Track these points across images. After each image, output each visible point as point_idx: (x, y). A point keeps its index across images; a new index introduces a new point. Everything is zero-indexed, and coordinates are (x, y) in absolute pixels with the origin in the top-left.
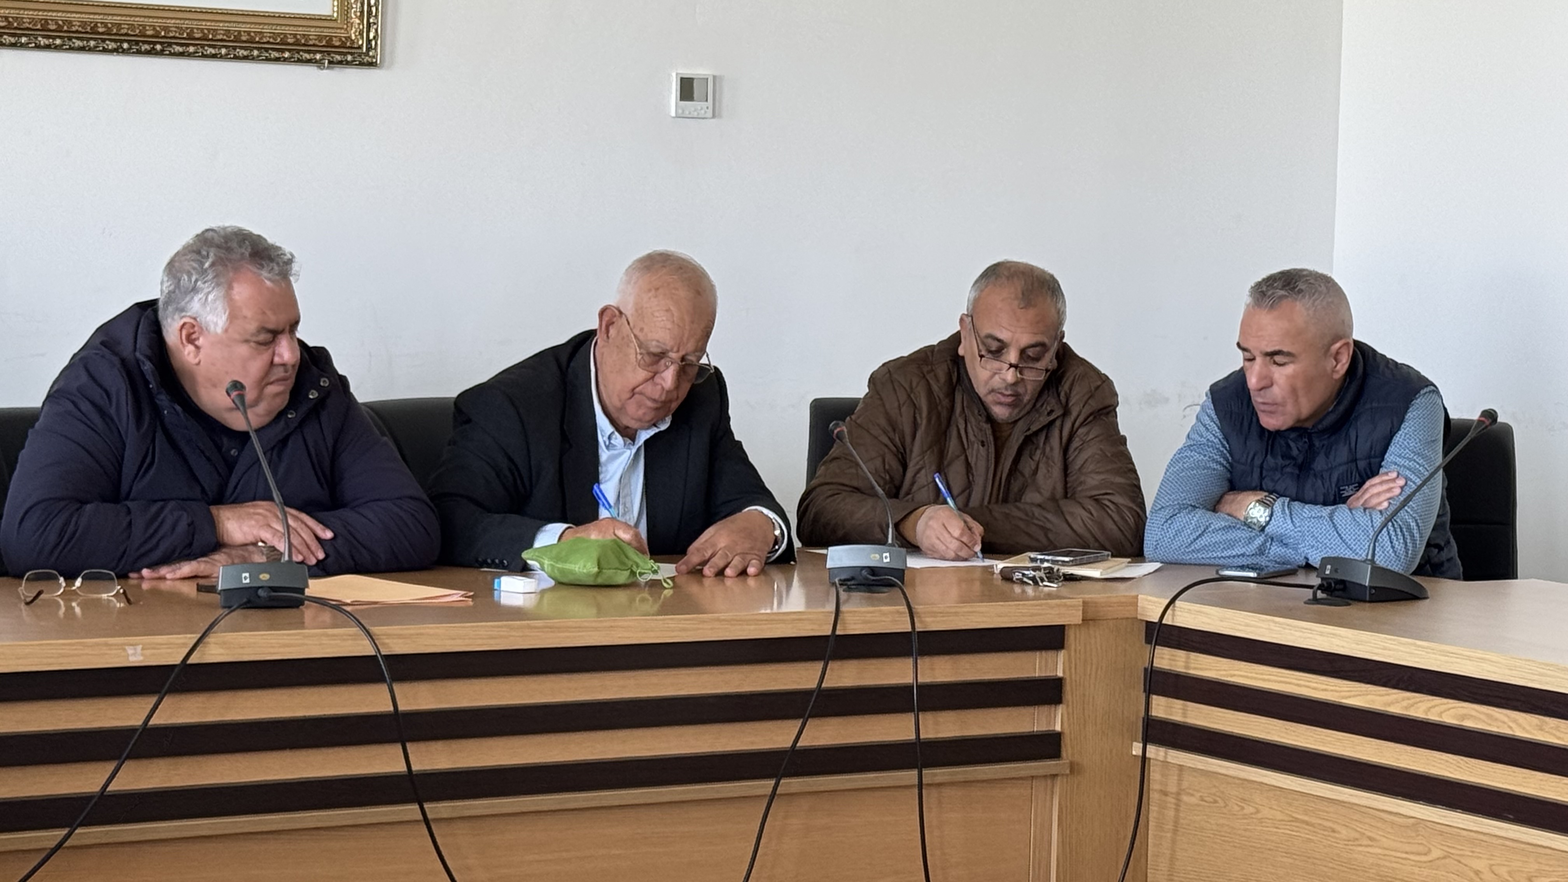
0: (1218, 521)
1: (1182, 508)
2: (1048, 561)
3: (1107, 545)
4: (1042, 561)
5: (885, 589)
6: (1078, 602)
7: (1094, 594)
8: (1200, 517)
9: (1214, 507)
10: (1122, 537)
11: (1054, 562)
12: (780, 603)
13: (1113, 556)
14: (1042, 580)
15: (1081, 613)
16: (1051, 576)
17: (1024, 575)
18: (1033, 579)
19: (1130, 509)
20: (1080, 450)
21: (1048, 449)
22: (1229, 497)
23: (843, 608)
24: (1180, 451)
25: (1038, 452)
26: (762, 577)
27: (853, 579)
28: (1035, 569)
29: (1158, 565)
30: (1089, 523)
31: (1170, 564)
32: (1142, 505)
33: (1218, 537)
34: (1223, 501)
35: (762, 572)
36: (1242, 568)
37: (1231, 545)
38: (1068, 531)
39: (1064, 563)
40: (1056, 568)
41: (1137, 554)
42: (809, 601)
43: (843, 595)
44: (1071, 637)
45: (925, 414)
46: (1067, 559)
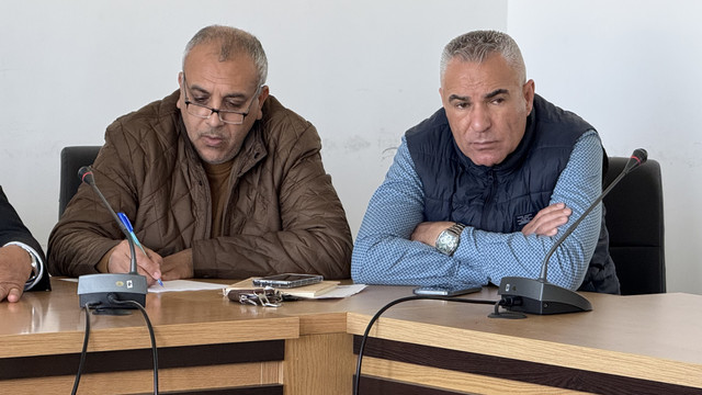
0: (413, 248)
1: (383, 236)
2: (269, 284)
3: (319, 270)
4: (264, 285)
5: (129, 312)
6: (296, 319)
7: (310, 312)
8: (399, 244)
9: (410, 235)
10: (333, 264)
11: (274, 285)
12: (37, 325)
13: (325, 279)
14: (265, 302)
15: (298, 329)
16: (272, 297)
17: (248, 297)
18: (257, 301)
19: (338, 239)
20: (292, 189)
21: (263, 190)
22: (423, 227)
23: (93, 329)
24: (381, 188)
25: (255, 192)
26: (21, 303)
27: (100, 303)
28: (258, 292)
29: (363, 287)
30: (304, 252)
31: (373, 286)
32: (348, 235)
33: (414, 262)
34: (418, 230)
35: (21, 299)
36: (435, 287)
37: (425, 267)
38: (286, 258)
39: (283, 286)
40: (276, 291)
41: (345, 277)
42: (63, 323)
43: (93, 318)
44: (290, 351)
45: (152, 160)
46: (285, 283)
